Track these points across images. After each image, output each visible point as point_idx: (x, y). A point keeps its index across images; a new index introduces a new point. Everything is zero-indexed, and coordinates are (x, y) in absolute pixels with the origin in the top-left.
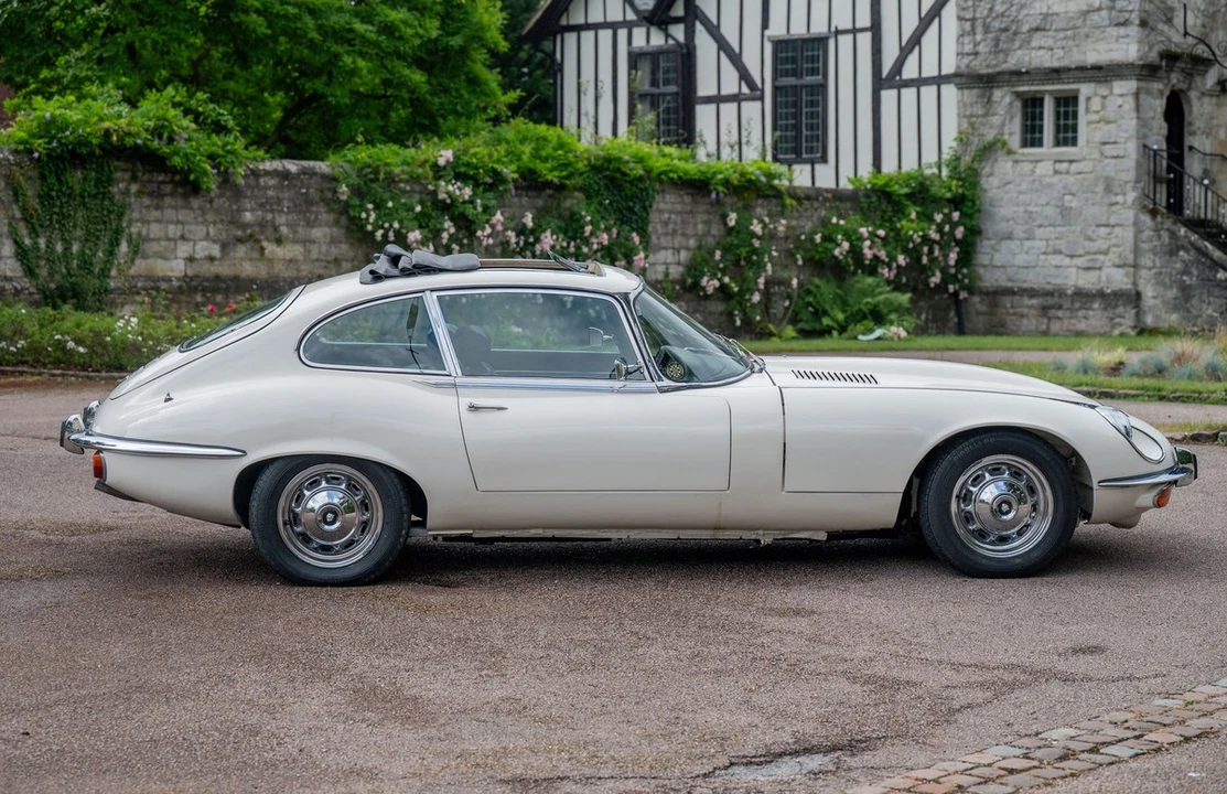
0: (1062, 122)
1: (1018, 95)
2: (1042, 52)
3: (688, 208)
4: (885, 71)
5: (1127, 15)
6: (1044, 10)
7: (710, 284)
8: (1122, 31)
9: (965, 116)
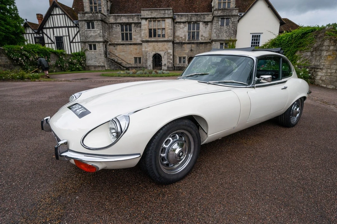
0: (94, 47)
1: (89, 44)
2: (91, 39)
3: (54, 56)
4: (71, 41)
5: (101, 36)
6: (91, 35)
7: (59, 65)
8: (101, 38)
9: (82, 46)
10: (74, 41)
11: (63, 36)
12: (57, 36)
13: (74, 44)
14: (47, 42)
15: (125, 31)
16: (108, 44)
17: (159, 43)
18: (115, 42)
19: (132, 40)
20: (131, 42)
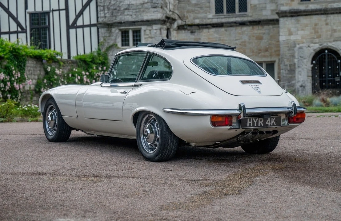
0: (135, 38)
2: (128, 16)
3: (35, 66)
4: (71, 23)
5: (157, 5)
6: (128, 3)
7: (44, 91)
8: (155, 9)
9: (102, 37)
10: (79, 23)
11: (51, 9)
12: (35, 12)
13: (80, 30)
14: (7, 30)
16: (175, 25)
17: (332, 16)
18: (194, 18)
19: (246, 10)
20: (245, 17)
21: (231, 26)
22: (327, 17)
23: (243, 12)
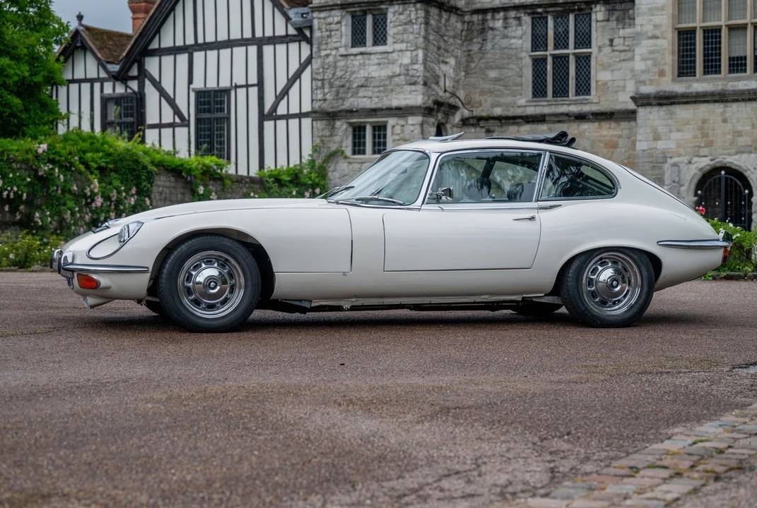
0: (377, 140)
1: (350, 124)
2: (365, 99)
3: (173, 185)
4: (267, 109)
5: (416, 79)
6: (366, 75)
8: (413, 88)
9: (318, 136)
10: (282, 110)
11: (234, 85)
12: (204, 89)
13: (281, 124)
14: (157, 121)
15: (556, 47)
16: (457, 118)
17: (735, 106)
18: (493, 106)
19: (588, 92)
20: (586, 104)
21: (560, 122)
22: (726, 107)
23: (583, 94)
